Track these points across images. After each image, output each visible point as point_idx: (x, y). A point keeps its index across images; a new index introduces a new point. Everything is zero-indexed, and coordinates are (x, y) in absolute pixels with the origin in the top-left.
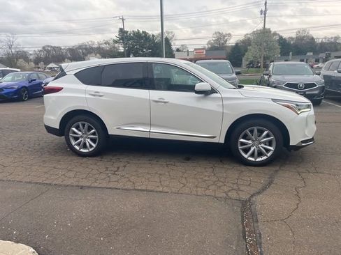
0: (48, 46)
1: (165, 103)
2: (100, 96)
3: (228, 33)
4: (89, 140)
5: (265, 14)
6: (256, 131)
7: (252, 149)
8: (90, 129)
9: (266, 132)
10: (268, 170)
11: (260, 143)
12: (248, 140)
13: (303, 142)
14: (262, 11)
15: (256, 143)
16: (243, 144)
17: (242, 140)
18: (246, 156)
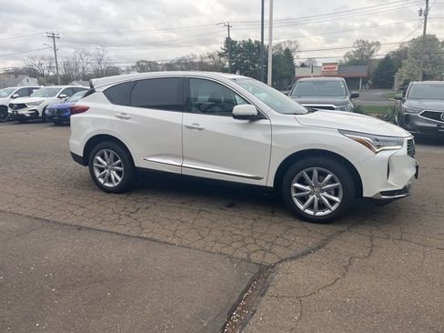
0: (143, 61)
1: (200, 129)
2: (127, 118)
3: (375, 41)
4: (114, 172)
5: (426, 15)
6: (315, 174)
7: (311, 198)
8: (116, 159)
9: (329, 176)
10: (327, 230)
11: (323, 191)
12: (306, 185)
13: (383, 193)
14: (421, 11)
15: (317, 190)
16: (298, 190)
17: (296, 185)
18: (302, 207)
